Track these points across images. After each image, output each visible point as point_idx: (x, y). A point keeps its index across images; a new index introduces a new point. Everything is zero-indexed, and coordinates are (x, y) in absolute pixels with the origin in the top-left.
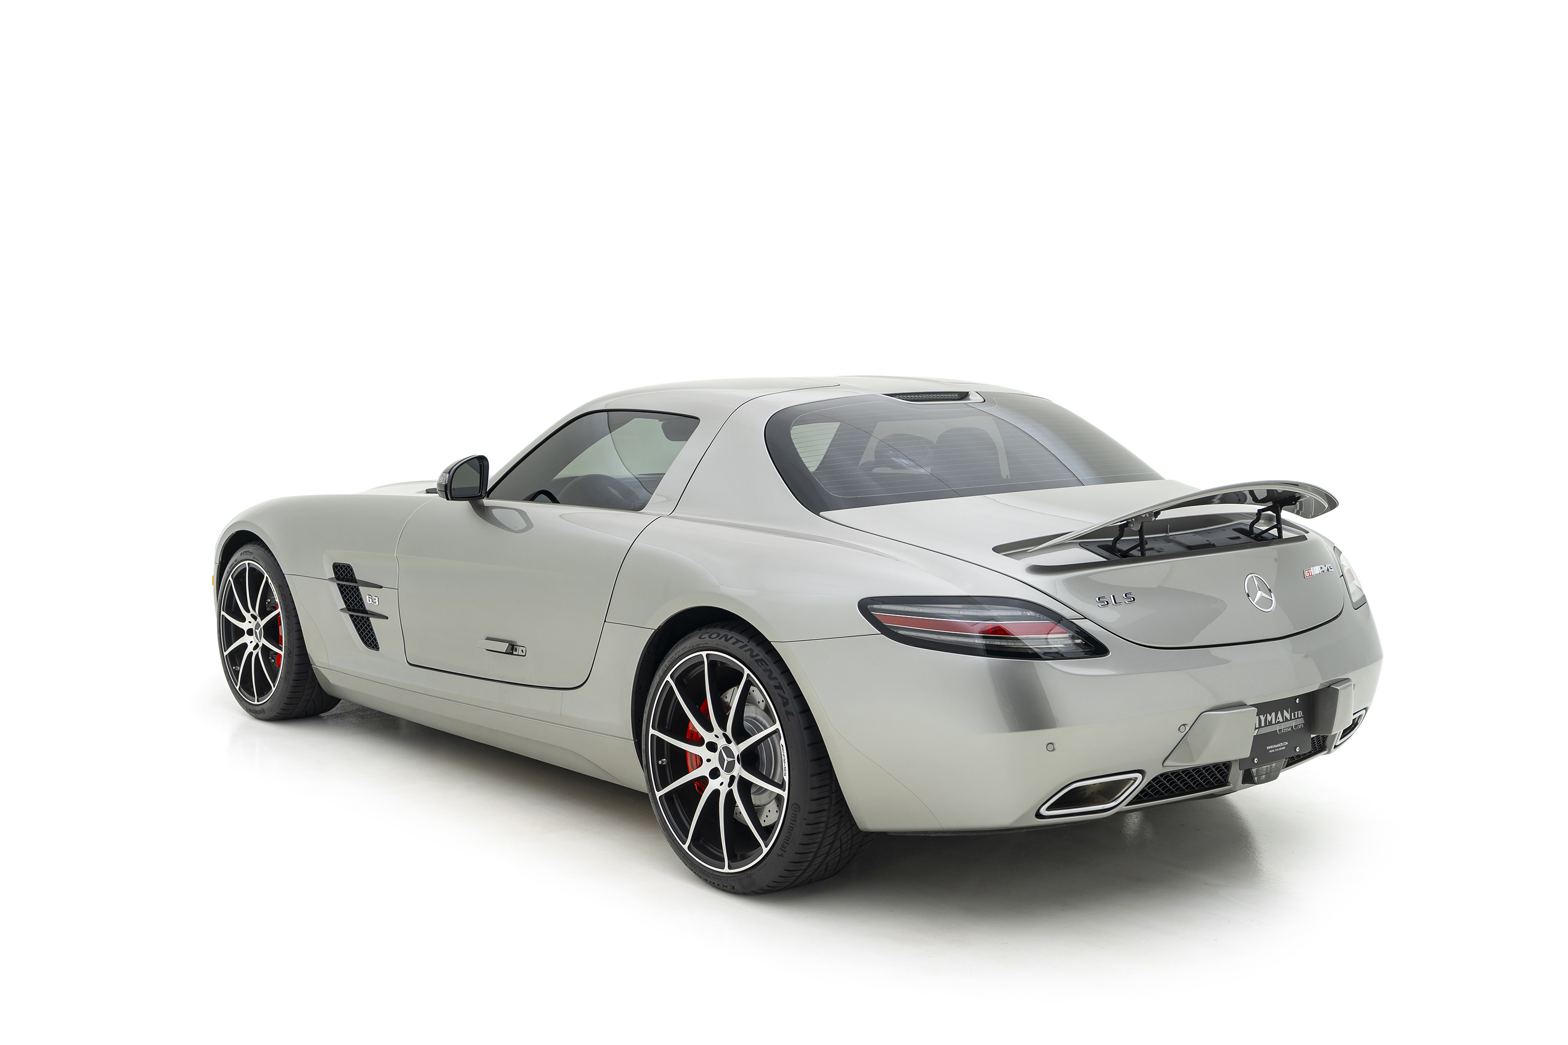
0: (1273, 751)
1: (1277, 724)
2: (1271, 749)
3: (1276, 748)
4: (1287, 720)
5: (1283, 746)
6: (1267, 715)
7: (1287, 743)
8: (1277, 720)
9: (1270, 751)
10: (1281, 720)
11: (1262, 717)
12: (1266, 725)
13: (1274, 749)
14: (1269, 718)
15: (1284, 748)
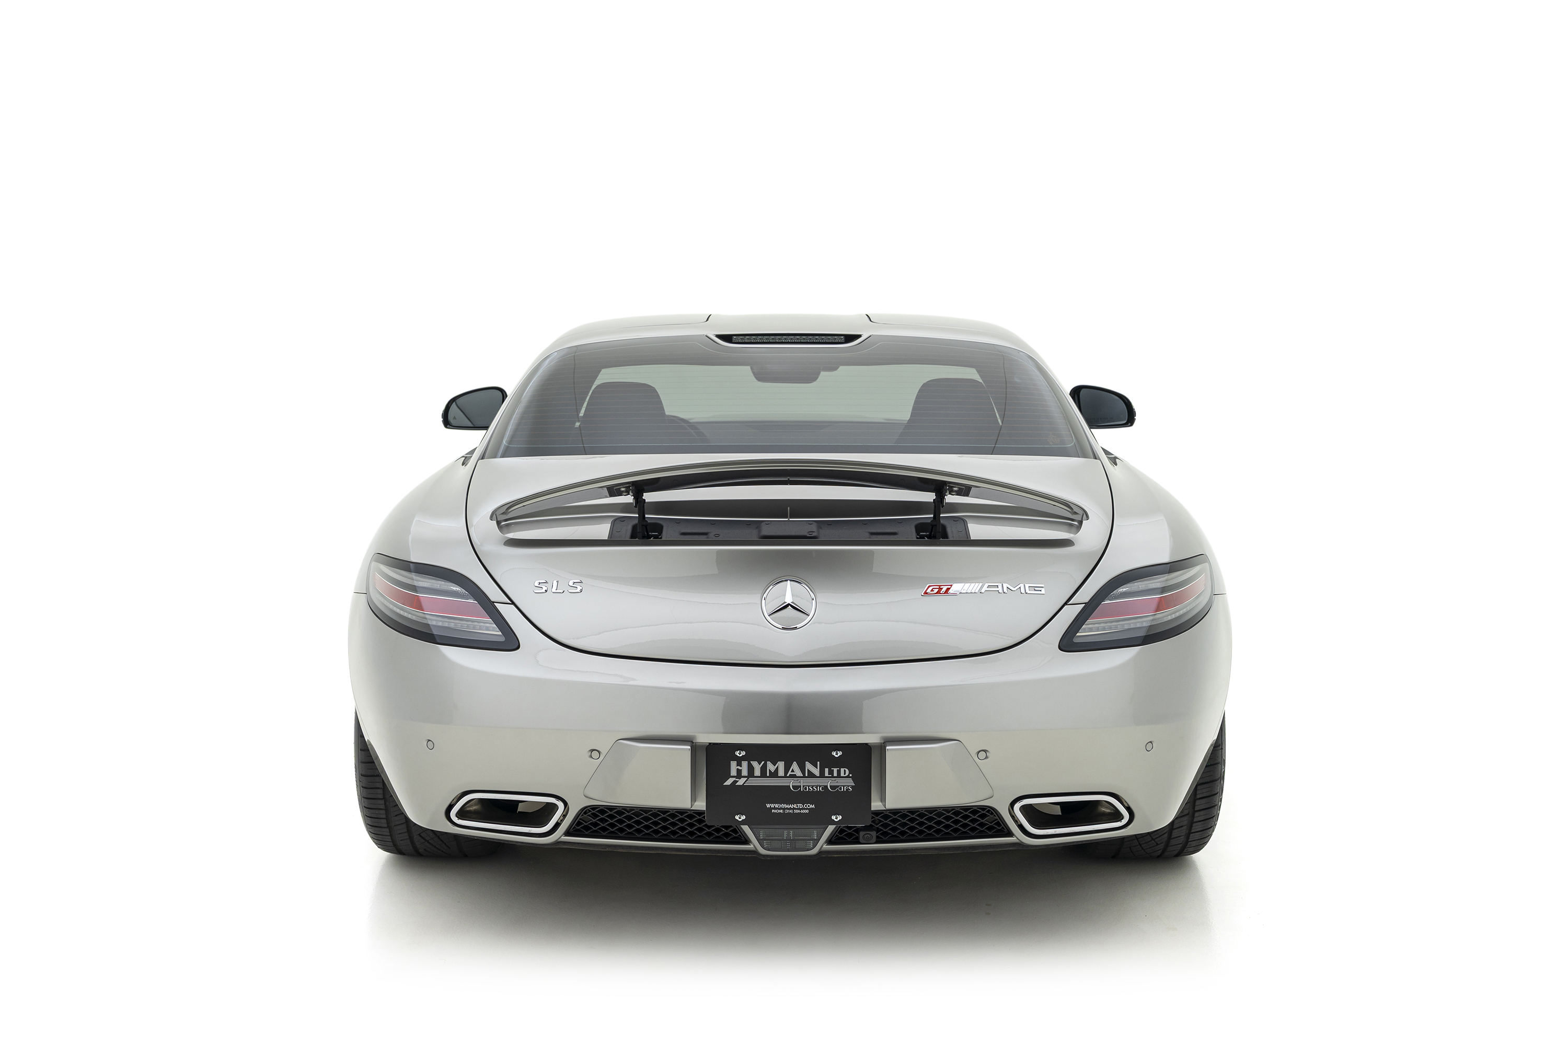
0: (781, 811)
2: (775, 808)
3: (787, 809)
4: (811, 775)
5: (807, 809)
7: (812, 807)
8: (790, 773)
9: (773, 811)
11: (755, 764)
13: (784, 809)
15: (807, 811)
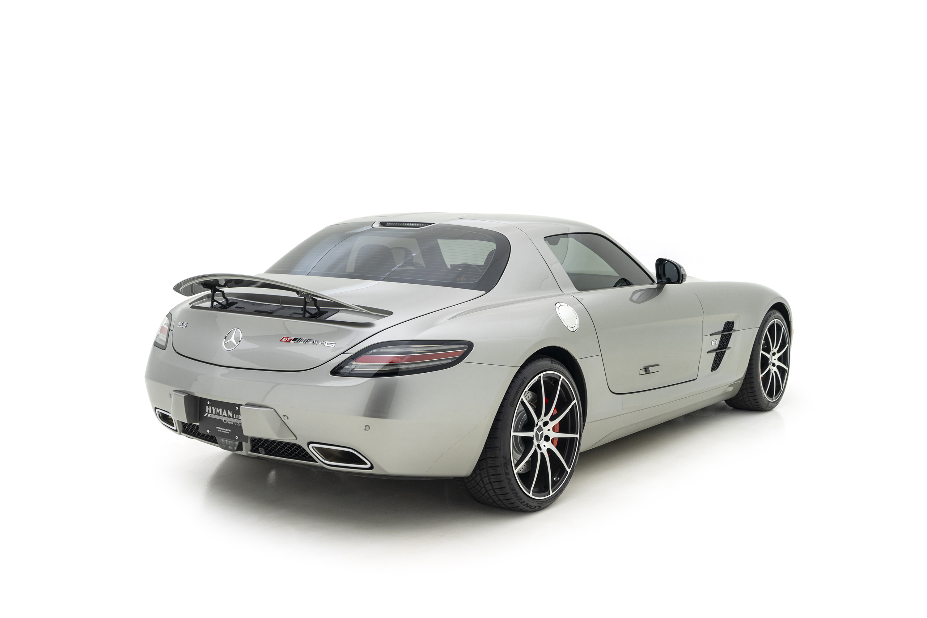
0: (220, 431)
1: (223, 416)
3: (223, 430)
4: (230, 417)
5: (228, 431)
6: (216, 408)
7: (230, 431)
8: (223, 414)
9: (218, 430)
10: (226, 415)
11: (213, 408)
12: (215, 414)
14: (218, 411)
15: (228, 433)
